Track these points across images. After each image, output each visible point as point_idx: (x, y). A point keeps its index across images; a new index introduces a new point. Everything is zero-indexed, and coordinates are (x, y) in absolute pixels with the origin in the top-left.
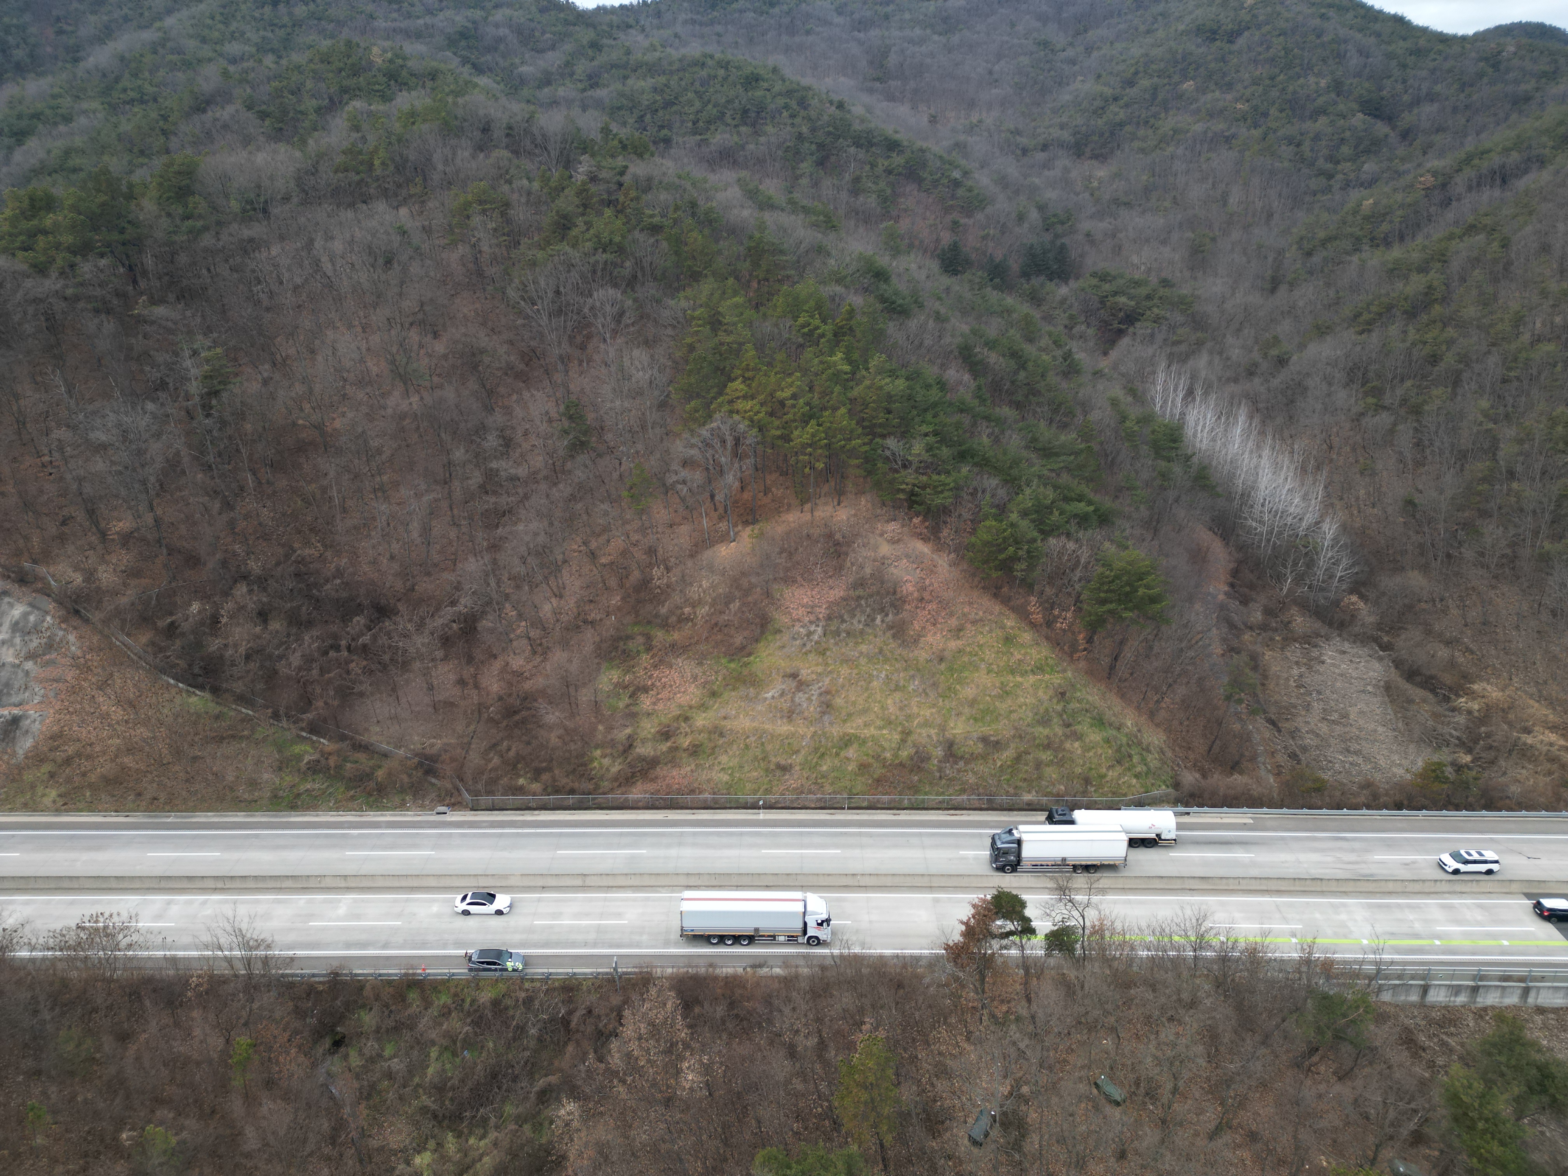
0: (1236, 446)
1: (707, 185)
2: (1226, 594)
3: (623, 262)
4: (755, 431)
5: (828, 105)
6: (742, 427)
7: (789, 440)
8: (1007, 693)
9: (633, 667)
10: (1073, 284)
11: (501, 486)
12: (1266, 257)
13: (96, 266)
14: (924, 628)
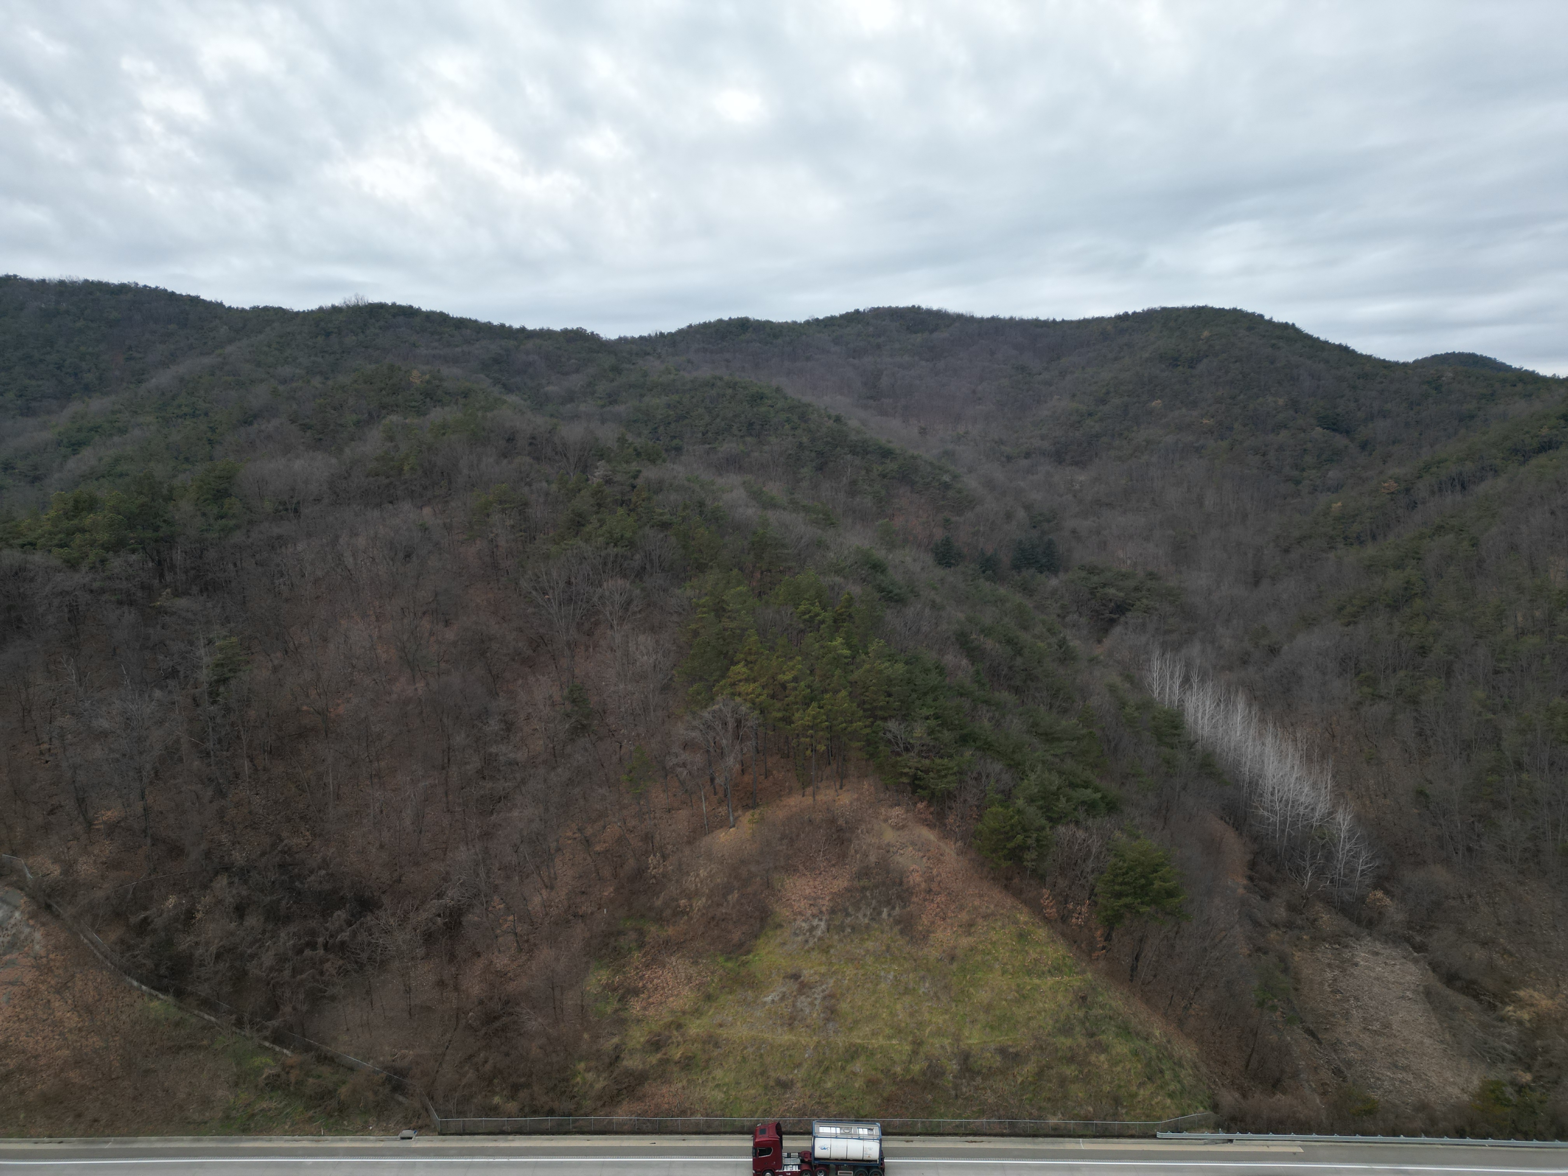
0: (1238, 734)
1: (715, 487)
2: (1245, 888)
3: (633, 556)
4: (756, 713)
5: (826, 419)
6: (744, 709)
7: (790, 722)
8: (1024, 997)
9: (624, 966)
10: (1062, 576)
11: (499, 770)
12: (1245, 554)
13: (126, 561)
14: (933, 923)
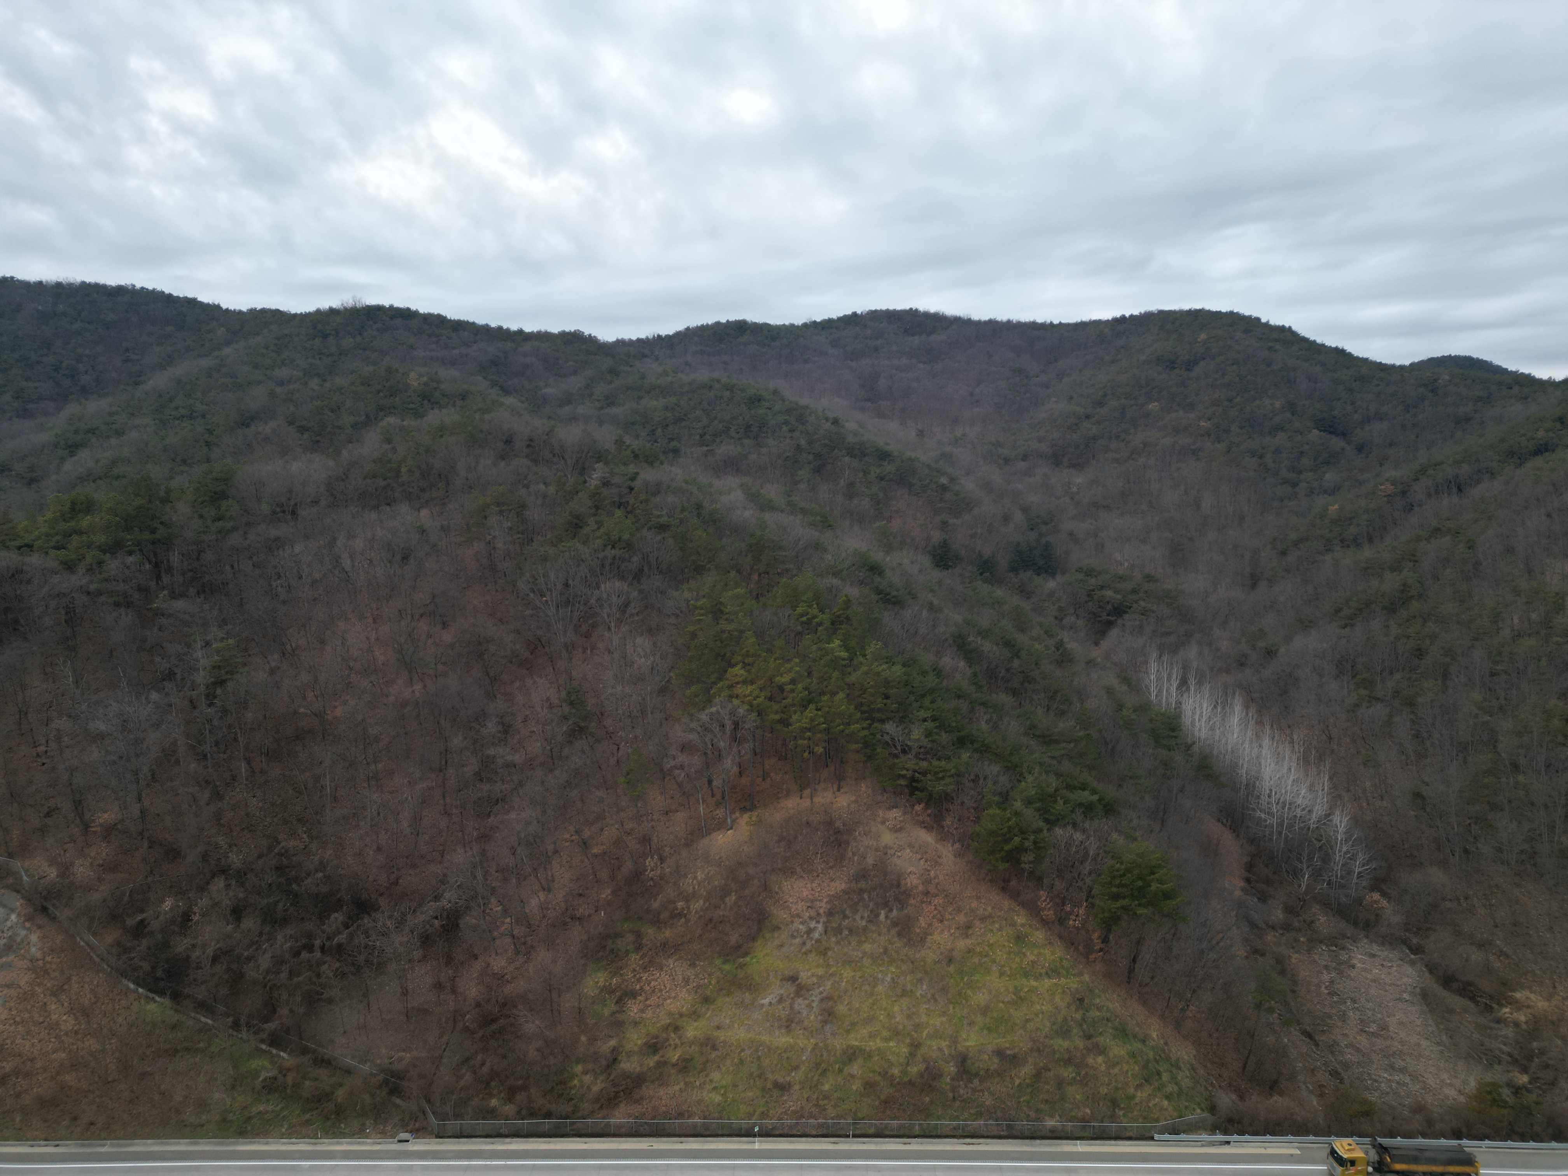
0: (1235, 736)
1: (712, 490)
2: (1242, 890)
3: (630, 558)
4: (754, 715)
5: (824, 421)
6: (741, 711)
7: (789, 725)
8: (1022, 999)
9: (621, 968)
10: (1059, 578)
11: (496, 773)
12: (1242, 556)
13: (123, 563)
14: (930, 925)
